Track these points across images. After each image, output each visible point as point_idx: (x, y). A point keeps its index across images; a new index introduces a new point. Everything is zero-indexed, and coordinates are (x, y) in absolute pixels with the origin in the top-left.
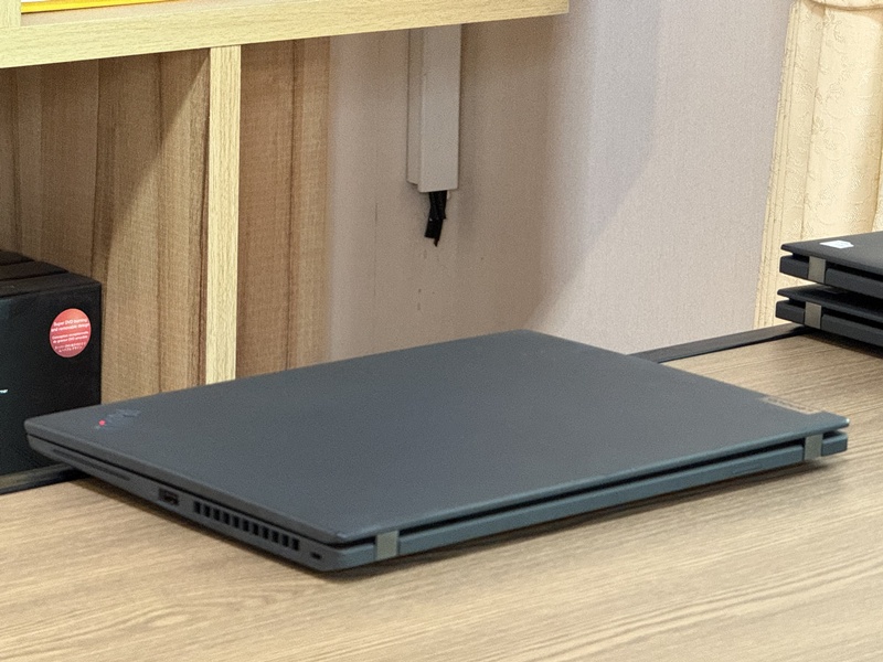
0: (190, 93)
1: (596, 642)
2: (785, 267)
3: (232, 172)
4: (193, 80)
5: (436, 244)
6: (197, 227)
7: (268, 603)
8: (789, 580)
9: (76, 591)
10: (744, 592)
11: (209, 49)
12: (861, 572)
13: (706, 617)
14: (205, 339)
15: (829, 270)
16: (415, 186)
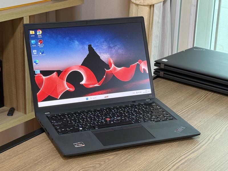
4: (20, 22)
6: (22, 50)
11: (23, 17)
15: (165, 66)
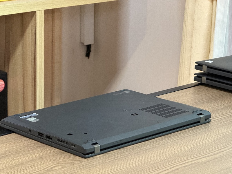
0: (31, 23)
1: (166, 170)
2: (196, 68)
3: (42, 43)
4: (31, 19)
5: (88, 58)
7: (81, 162)
8: (211, 152)
9: (31, 161)
10: (201, 155)
11: (36, 11)
12: (229, 149)
13: (193, 162)
14: (36, 87)
15: (208, 69)
16: (83, 43)
